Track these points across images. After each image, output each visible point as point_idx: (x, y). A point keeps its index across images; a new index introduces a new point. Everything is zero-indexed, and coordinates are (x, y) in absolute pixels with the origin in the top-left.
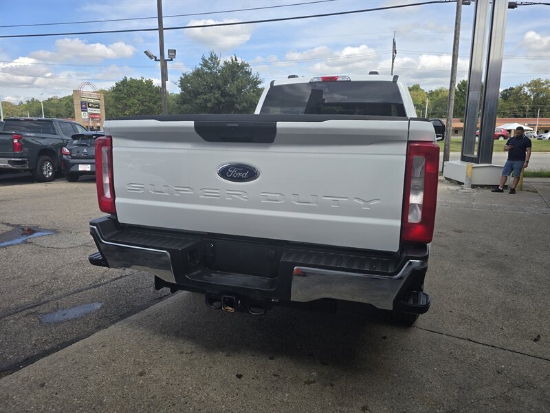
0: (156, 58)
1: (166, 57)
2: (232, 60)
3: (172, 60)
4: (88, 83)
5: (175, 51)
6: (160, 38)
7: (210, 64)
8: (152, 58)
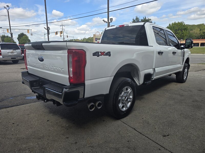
0: (106, 22)
1: (110, 21)
2: (144, 18)
3: (111, 22)
4: (98, 32)
5: (112, 19)
6: (108, 15)
7: (136, 21)
8: (105, 22)
